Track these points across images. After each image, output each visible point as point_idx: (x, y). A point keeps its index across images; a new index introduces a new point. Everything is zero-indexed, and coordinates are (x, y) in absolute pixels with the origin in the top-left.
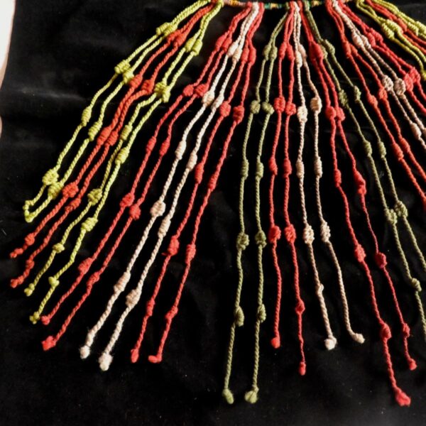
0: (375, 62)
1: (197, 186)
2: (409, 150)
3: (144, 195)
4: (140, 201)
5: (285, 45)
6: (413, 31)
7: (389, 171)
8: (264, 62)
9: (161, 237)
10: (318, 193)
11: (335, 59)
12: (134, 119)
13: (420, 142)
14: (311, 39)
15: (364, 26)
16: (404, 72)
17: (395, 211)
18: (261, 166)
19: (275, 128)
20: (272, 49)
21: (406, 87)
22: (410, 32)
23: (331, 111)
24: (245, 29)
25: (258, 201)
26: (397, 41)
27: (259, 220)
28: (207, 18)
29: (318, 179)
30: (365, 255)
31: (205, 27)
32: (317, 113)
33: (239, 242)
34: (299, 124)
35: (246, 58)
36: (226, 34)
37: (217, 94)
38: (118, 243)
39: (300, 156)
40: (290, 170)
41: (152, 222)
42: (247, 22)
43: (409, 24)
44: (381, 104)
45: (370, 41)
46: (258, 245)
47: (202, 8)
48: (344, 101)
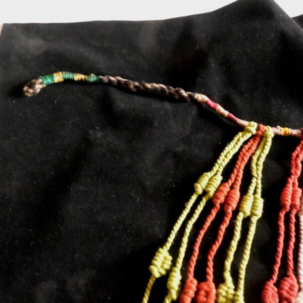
36: (291, 182)
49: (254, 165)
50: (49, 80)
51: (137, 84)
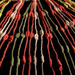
0: (62, 16)
5: (31, 13)
8: (23, 19)
11: (48, 16)
14: (40, 10)
16: (73, 19)
18: (19, 60)
19: (25, 43)
21: (74, 24)
23: (47, 35)
24: (17, 8)
28: (4, 6)
29: (42, 64)
32: (42, 36)
34: (35, 40)
35: (17, 18)
37: (4, 31)
39: (35, 54)
40: (31, 61)
43: (73, 3)
44: (66, 30)
45: (60, 9)
48: (52, 31)
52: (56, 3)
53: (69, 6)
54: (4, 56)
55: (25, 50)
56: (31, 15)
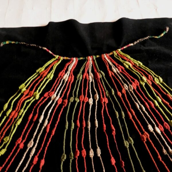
0: (120, 78)
1: (47, 134)
2: (134, 114)
3: (26, 138)
4: (24, 141)
5: (85, 74)
6: (136, 65)
7: (126, 124)
8: (77, 81)
9: (31, 156)
10: (96, 135)
11: (105, 78)
12: (24, 107)
13: (139, 110)
14: (96, 71)
15: (117, 64)
16: (132, 82)
17: (128, 141)
18: (73, 124)
19: (79, 108)
20: (80, 76)
21: (133, 88)
22: (135, 65)
23: (102, 99)
24: (70, 68)
25: (71, 139)
26: (130, 69)
27: (71, 147)
28: (55, 65)
29: (96, 129)
30: (115, 162)
31: (55, 69)
32: (97, 101)
33: (62, 158)
34: (89, 105)
35: (70, 80)
36: (63, 71)
37: (57, 95)
38: (13, 160)
39: (89, 119)
40: (84, 126)
41: (27, 150)
42: (71, 66)
43: (135, 62)
44: (123, 95)
45: (119, 70)
46: (70, 159)
47: (54, 61)
48: (107, 95)
49: (54, 67)
50: (4, 43)
51: (28, 45)
52: (115, 63)
53: (129, 66)
54: (59, 119)
55: (79, 114)
56: (86, 77)
